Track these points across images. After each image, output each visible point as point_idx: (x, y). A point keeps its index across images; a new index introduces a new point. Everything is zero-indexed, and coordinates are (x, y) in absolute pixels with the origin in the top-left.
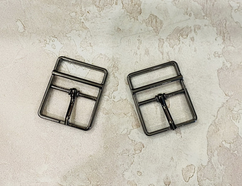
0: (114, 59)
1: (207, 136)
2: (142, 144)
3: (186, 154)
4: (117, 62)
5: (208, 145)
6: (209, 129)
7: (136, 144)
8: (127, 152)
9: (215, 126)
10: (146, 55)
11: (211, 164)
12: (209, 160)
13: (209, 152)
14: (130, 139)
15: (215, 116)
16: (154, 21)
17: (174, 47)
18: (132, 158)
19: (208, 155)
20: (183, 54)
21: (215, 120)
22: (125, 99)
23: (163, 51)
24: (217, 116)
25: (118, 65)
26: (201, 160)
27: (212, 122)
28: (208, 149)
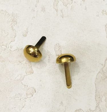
0: (14, 15)
1: (96, 82)
2: (34, 89)
3: (75, 99)
4: (16, 17)
5: (96, 91)
6: (97, 76)
7: (28, 89)
8: (19, 96)
9: (103, 74)
10: (42, 12)
11: (99, 109)
12: (97, 105)
13: (97, 98)
14: (23, 84)
15: (102, 65)
17: (67, 5)
18: (24, 102)
19: (96, 100)
20: (74, 11)
21: (103, 68)
22: (21, 49)
23: (57, 9)
24: (105, 65)
25: (17, 20)
26: (89, 105)
27: (100, 70)
28: (96, 95)
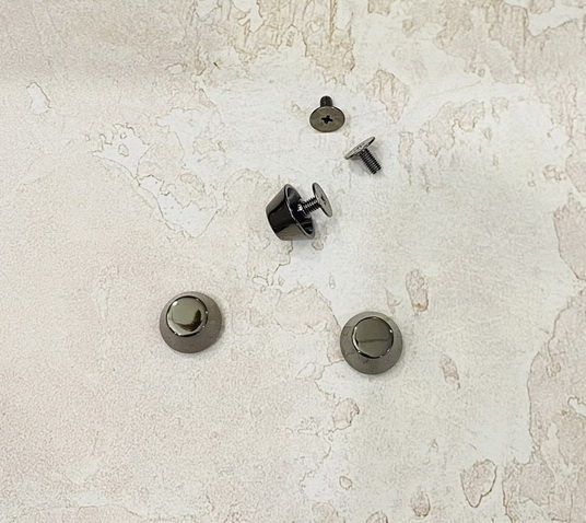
16: (388, 87)
